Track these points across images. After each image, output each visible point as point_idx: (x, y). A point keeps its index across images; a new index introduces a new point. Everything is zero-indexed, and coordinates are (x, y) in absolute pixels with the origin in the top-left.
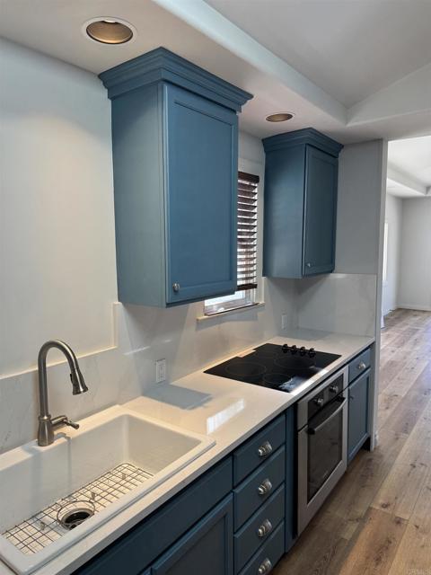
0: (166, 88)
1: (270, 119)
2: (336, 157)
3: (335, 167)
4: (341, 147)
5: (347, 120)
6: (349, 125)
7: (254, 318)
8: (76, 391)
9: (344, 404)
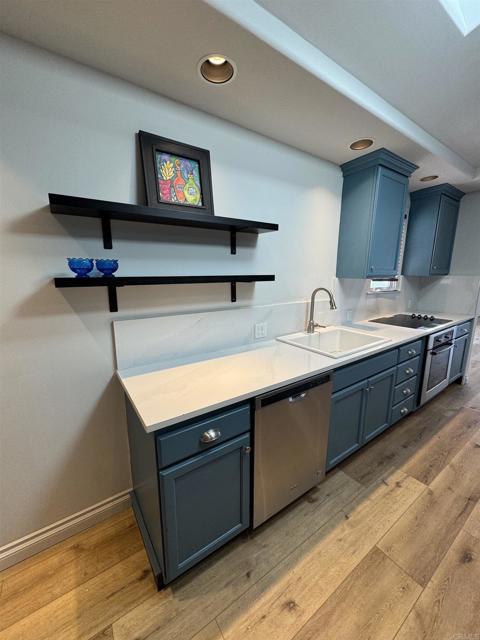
0: (380, 168)
1: (422, 180)
2: (459, 201)
3: (457, 208)
4: (463, 194)
5: (475, 176)
6: (477, 179)
7: (394, 298)
8: (332, 308)
9: (452, 347)
